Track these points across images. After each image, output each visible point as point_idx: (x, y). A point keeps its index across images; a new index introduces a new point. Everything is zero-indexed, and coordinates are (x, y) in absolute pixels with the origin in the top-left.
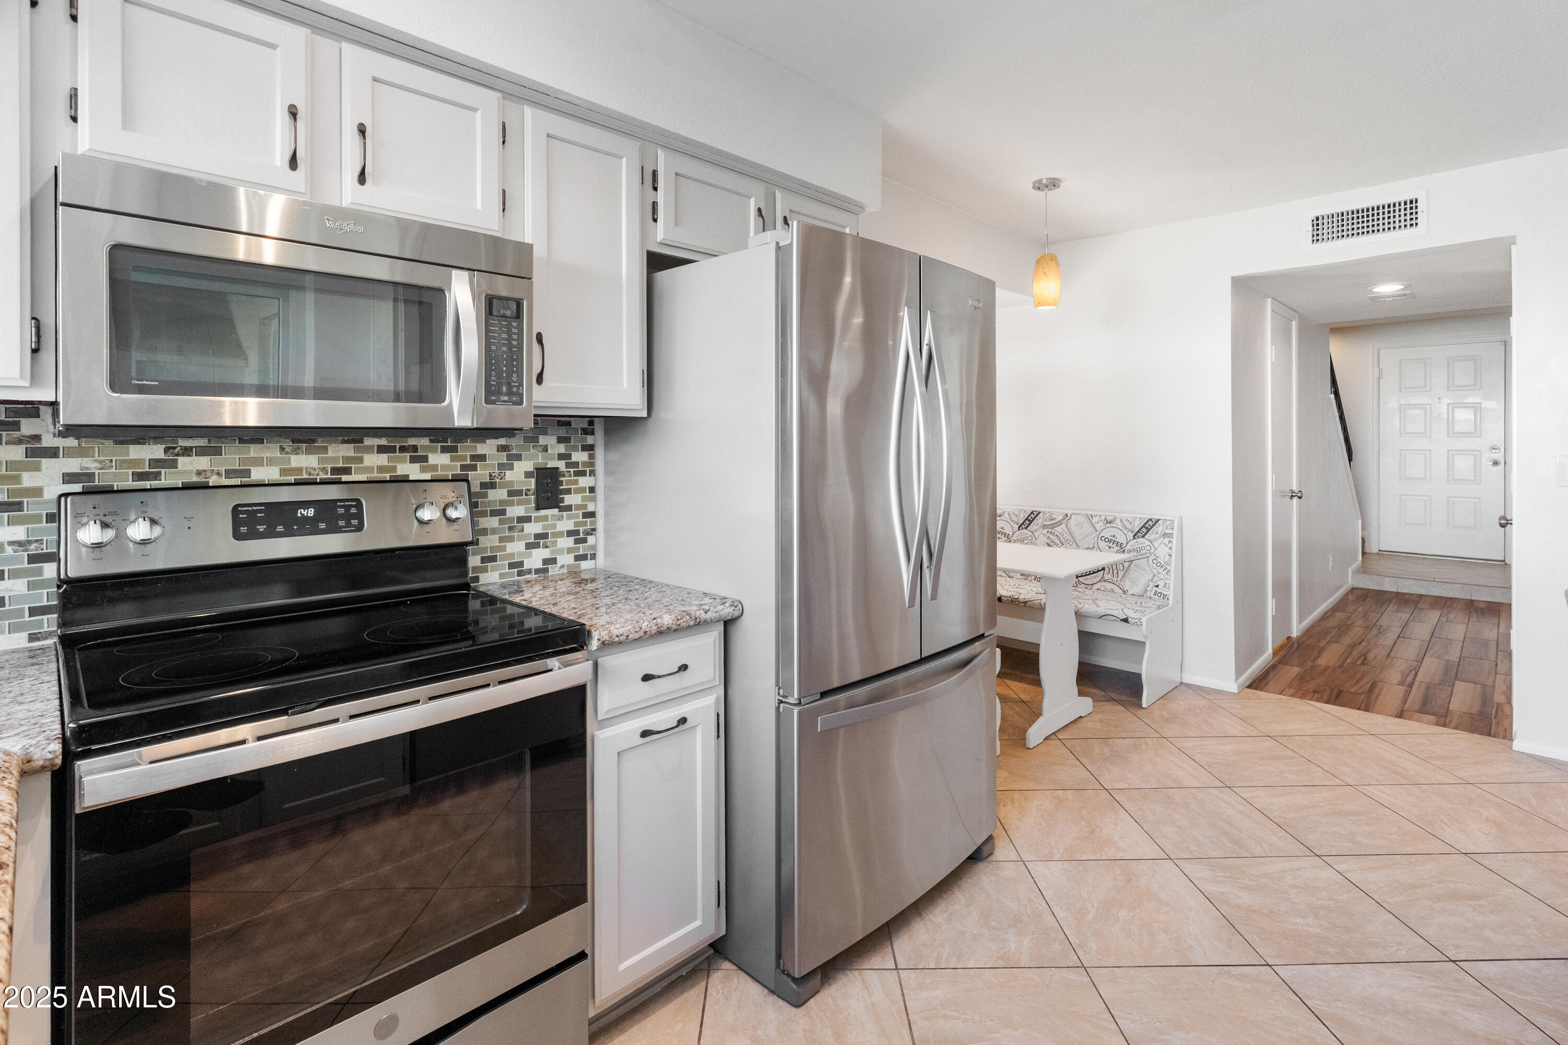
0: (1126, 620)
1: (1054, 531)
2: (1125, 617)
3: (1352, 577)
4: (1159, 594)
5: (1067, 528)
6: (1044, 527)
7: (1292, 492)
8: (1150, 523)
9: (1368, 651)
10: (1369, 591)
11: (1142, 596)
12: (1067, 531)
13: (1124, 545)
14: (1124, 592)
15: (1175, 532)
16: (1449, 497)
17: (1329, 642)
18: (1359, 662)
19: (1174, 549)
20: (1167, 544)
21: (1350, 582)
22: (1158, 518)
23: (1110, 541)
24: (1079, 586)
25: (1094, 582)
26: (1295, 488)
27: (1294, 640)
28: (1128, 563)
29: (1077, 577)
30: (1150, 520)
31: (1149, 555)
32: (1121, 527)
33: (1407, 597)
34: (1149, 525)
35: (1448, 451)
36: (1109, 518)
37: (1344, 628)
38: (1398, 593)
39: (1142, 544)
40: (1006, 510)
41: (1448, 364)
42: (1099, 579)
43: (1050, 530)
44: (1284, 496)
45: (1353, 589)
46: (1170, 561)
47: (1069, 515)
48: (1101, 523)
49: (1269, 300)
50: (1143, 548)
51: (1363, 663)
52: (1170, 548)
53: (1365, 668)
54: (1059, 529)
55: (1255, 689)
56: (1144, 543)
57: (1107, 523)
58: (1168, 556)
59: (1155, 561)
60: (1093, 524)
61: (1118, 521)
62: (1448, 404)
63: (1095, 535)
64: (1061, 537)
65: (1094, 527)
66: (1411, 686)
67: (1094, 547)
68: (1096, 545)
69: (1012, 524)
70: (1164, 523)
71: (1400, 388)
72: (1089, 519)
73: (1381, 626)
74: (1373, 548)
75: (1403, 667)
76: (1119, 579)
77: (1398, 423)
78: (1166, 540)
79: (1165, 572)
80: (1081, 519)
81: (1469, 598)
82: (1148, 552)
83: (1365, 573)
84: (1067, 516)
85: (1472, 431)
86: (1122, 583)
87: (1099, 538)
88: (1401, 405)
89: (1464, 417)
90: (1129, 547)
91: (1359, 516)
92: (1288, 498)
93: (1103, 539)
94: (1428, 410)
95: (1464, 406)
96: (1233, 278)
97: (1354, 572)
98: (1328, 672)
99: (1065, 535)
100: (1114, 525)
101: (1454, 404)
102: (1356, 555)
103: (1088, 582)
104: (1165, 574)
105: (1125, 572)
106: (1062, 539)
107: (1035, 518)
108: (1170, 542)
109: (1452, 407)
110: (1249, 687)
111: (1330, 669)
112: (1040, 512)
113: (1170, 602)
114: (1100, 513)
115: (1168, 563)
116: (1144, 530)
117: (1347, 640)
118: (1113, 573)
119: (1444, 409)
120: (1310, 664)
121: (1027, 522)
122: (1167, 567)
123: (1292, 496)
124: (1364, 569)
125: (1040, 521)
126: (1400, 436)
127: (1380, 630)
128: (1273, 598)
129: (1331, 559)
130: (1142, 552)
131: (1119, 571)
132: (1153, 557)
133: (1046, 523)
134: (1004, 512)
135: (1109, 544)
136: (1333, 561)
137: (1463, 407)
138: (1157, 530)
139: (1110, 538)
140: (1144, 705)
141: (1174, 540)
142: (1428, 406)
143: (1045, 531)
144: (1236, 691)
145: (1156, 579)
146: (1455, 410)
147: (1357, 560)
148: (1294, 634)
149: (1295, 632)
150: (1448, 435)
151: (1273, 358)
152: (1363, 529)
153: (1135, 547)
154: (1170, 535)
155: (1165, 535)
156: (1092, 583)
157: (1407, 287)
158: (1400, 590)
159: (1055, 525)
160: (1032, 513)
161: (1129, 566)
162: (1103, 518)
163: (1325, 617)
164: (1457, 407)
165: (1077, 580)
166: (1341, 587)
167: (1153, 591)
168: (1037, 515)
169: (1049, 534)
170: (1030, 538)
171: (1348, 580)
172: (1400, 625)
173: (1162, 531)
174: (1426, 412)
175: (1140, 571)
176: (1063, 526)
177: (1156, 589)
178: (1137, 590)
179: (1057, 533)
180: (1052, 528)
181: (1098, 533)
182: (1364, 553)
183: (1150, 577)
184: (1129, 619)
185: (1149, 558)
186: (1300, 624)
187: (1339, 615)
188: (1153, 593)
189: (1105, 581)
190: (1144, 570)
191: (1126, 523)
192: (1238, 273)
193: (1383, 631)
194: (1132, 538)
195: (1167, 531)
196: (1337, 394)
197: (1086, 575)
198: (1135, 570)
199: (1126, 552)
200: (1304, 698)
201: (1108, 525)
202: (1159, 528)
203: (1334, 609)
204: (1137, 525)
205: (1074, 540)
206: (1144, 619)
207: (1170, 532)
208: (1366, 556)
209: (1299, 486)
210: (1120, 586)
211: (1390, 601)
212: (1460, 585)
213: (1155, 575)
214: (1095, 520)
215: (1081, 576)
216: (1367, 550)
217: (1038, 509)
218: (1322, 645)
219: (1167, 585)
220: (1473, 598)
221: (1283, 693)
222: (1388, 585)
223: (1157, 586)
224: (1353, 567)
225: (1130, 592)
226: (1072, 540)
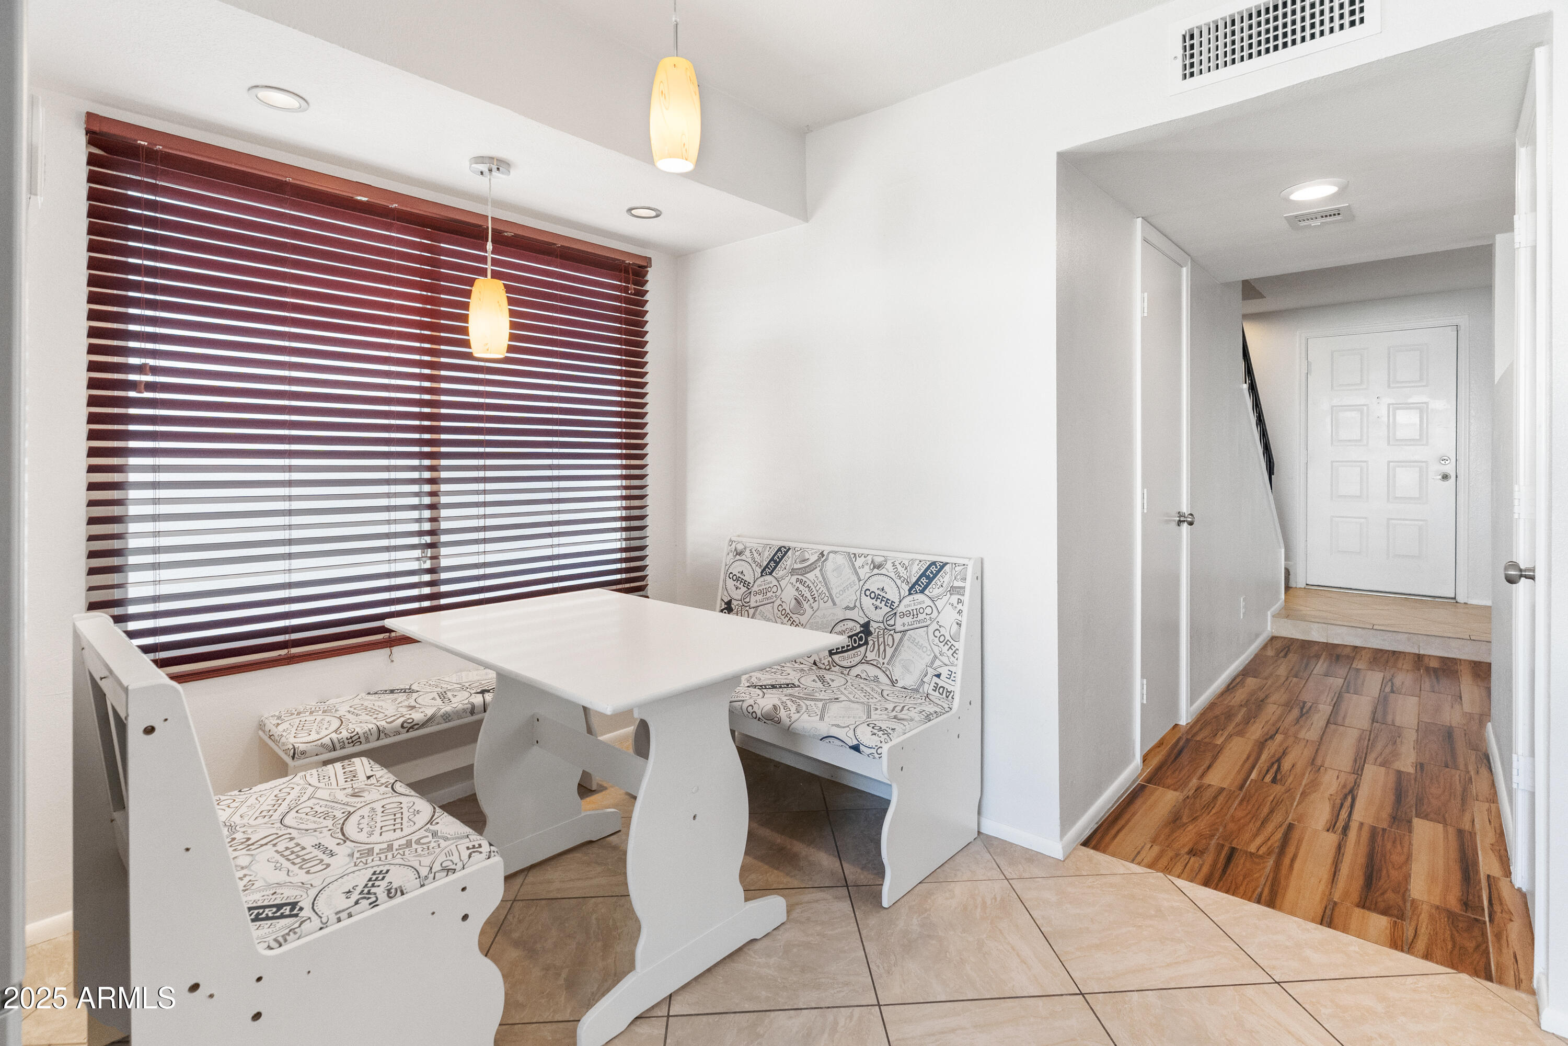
0: (856, 748)
1: (804, 579)
2: (855, 742)
3: (1272, 623)
4: (941, 690)
5: (822, 575)
6: (793, 571)
7: (1180, 515)
8: (933, 569)
9: (1284, 753)
10: (1292, 641)
11: (917, 691)
12: (821, 579)
13: (896, 605)
14: (893, 683)
15: (968, 585)
16: (1389, 519)
17: (1230, 736)
18: (1268, 779)
19: (965, 613)
20: (955, 604)
21: (1269, 628)
22: (945, 560)
23: (877, 597)
24: (833, 668)
25: (853, 663)
26: (1185, 510)
27: (1183, 730)
28: (899, 635)
29: (831, 653)
30: (934, 563)
31: (929, 622)
32: (892, 575)
33: (1339, 651)
34: (932, 572)
35: (1389, 462)
36: (878, 560)
37: (1256, 706)
38: (1327, 645)
39: (920, 603)
40: (748, 545)
41: (1389, 354)
42: (858, 659)
43: (800, 577)
44: (1167, 522)
45: (1273, 639)
46: (958, 633)
47: (825, 553)
48: (867, 568)
49: (1140, 220)
50: (921, 611)
51: (1274, 780)
52: (960, 612)
53: (1278, 789)
54: (811, 576)
55: (1095, 848)
56: (923, 602)
57: (874, 567)
58: (955, 627)
59: (937, 633)
60: (855, 569)
61: (889, 565)
62: (1389, 405)
63: (857, 587)
64: (814, 589)
65: (857, 574)
66: (1346, 829)
67: (855, 606)
68: (858, 604)
69: (754, 566)
70: (952, 569)
71: (1332, 385)
72: (851, 560)
73: (1305, 703)
74: (1299, 581)
75: (1333, 789)
76: (886, 661)
77: (1329, 427)
78: (954, 599)
79: (951, 652)
80: (840, 560)
81: (1418, 652)
82: (928, 617)
83: (1287, 617)
84: (823, 556)
85: (1418, 437)
86: (890, 667)
87: (863, 592)
88: (1333, 407)
89: (1407, 420)
90: (902, 608)
91: (1282, 545)
92: (1174, 524)
93: (868, 593)
94: (1365, 411)
95: (1408, 407)
96: (1061, 155)
97: (1273, 616)
98: (1221, 799)
99: (819, 585)
100: (883, 571)
101: (1396, 404)
102: (1278, 592)
103: (844, 663)
104: (950, 655)
105: (896, 649)
106: (815, 592)
107: (783, 557)
108: (959, 601)
109: (1393, 408)
110: (1086, 843)
111: (1225, 793)
112: (789, 549)
113: (956, 704)
114: (866, 552)
115: (955, 638)
116: (924, 580)
117: (1256, 731)
118: (879, 649)
119: (1384, 412)
120: (1194, 782)
121: (772, 564)
122: (953, 642)
123: (1180, 523)
124: (1287, 613)
125: (789, 563)
126: (1332, 444)
127: (1302, 709)
128: (1143, 677)
129: (1242, 604)
130: (921, 617)
131: (887, 647)
132: (934, 626)
133: (796, 566)
134: (745, 548)
135: (875, 603)
136: (1245, 607)
137: (1407, 409)
138: (942, 580)
139: (877, 592)
140: (885, 904)
141: (966, 599)
142: (1365, 408)
143: (794, 579)
144: (1061, 857)
145: (937, 663)
146: (1398, 412)
147: (1279, 599)
148: (1184, 720)
149: (1185, 719)
150: (1389, 444)
151: (1146, 311)
152: (1287, 558)
153: (910, 609)
154: (959, 591)
155: (953, 590)
156: (849, 665)
157: (1343, 191)
158: (1331, 641)
159: (807, 569)
160: (779, 550)
161: (901, 640)
162: (870, 558)
163: (1230, 688)
164: (1398, 409)
165: (830, 659)
166: (1257, 636)
167: (933, 684)
168: (786, 553)
169: (798, 584)
170: (775, 589)
171: (1267, 628)
172: (1329, 700)
173: (949, 583)
174: (1362, 413)
175: (917, 650)
176: (817, 571)
177: (936, 679)
178: (909, 680)
179: (808, 582)
180: (801, 575)
181: (862, 583)
182: (1287, 588)
183: (928, 659)
184: (862, 748)
185: (930, 628)
186: (1192, 704)
187: (1251, 682)
188: (932, 687)
189: (868, 662)
190: (921, 647)
191: (899, 567)
192: (1068, 144)
193: (1307, 712)
194: (907, 593)
195: (956, 584)
196: (1253, 388)
197: (842, 652)
198: (909, 647)
199: (898, 615)
200: (1169, 873)
201: (876, 571)
202: (945, 578)
203: (1246, 672)
204: (915, 571)
205: (830, 594)
206: (885, 748)
207: (961, 584)
208: (1291, 591)
209: (1191, 507)
210: (888, 673)
211: (1318, 657)
212: (1406, 635)
213: (935, 657)
214: (859, 562)
215: (837, 653)
216: (1292, 584)
217: (787, 544)
218: (1219, 741)
219: (953, 675)
220: (1422, 652)
221: (1139, 858)
222: (1316, 634)
223: (938, 676)
224: (1273, 609)
225: (900, 684)
226: (827, 595)
